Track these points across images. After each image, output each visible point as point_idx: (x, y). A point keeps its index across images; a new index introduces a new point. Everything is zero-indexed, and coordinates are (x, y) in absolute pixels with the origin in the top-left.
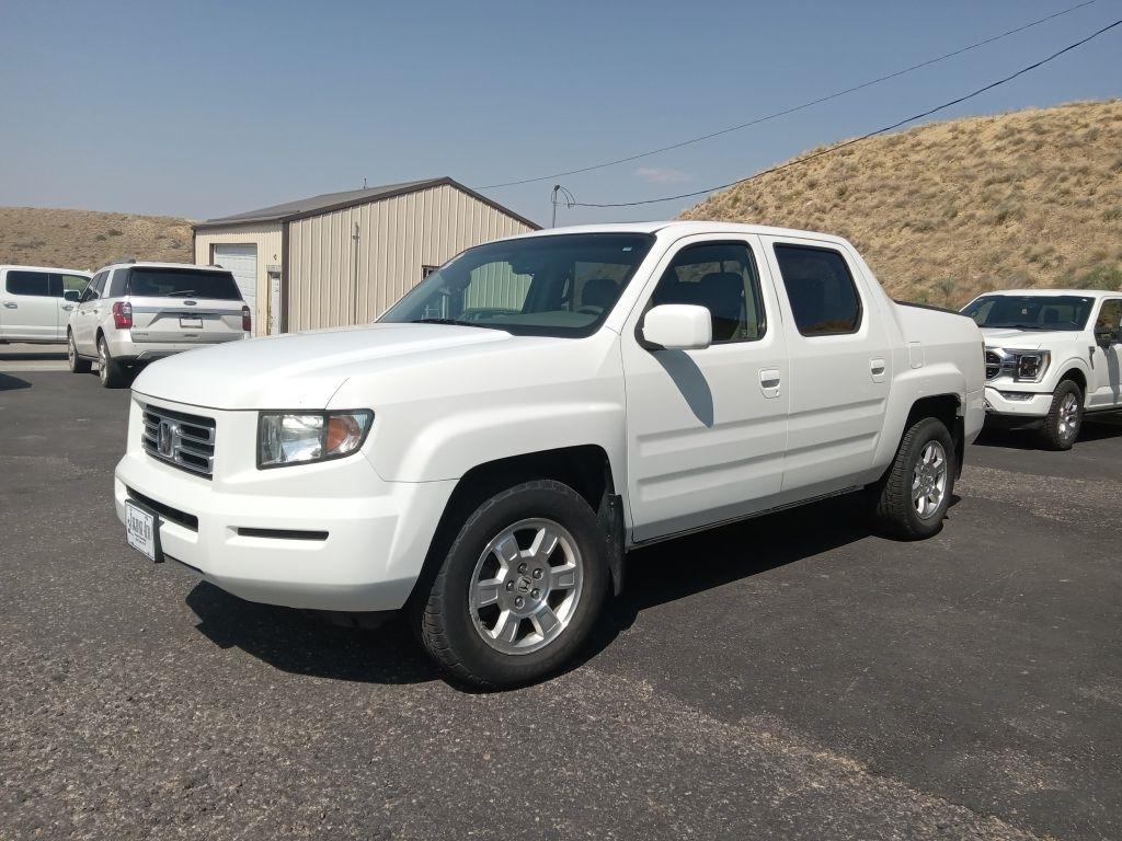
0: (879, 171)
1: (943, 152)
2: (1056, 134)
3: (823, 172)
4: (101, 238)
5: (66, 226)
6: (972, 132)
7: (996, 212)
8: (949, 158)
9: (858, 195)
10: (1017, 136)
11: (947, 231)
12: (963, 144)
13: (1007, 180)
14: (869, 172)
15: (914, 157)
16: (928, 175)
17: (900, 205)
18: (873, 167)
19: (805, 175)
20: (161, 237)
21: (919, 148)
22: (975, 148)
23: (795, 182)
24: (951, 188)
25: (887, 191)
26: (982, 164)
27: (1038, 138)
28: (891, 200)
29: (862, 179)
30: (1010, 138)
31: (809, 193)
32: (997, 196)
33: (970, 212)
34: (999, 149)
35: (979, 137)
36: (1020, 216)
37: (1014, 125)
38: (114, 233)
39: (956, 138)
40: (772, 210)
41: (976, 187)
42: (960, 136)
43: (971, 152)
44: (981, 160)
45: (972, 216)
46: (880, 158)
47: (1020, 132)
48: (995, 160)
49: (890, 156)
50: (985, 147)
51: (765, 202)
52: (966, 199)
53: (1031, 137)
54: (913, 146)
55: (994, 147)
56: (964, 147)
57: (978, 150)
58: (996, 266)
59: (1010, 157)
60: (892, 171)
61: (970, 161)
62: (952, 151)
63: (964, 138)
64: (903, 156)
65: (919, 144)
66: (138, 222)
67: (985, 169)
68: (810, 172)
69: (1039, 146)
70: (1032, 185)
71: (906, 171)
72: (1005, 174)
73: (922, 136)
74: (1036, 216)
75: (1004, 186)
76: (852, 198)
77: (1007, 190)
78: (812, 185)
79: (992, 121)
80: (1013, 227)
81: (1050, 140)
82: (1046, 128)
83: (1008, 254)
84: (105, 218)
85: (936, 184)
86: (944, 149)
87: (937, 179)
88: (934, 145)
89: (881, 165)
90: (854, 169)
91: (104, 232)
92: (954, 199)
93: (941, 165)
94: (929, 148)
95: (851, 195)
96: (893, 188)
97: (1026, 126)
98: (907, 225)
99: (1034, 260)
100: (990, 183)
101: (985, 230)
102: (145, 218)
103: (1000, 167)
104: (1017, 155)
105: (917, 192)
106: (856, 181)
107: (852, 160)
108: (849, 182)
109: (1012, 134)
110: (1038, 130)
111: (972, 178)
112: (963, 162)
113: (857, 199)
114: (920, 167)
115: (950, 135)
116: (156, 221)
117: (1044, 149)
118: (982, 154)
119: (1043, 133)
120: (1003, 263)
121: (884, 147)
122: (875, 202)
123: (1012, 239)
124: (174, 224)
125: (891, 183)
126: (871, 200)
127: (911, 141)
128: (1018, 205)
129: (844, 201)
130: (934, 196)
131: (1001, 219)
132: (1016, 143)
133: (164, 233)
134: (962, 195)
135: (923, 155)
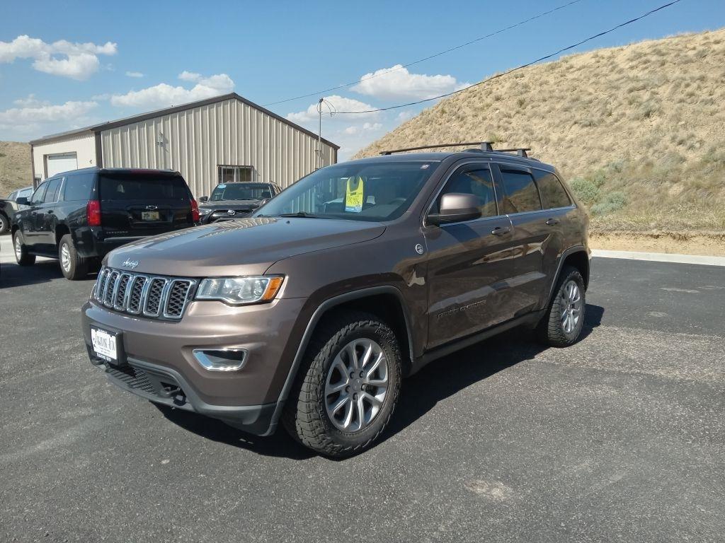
0: (545, 87)
1: (591, 72)
2: (673, 55)
3: (504, 90)
6: (610, 58)
7: (641, 111)
8: (596, 75)
9: (533, 104)
10: (644, 58)
11: (606, 126)
12: (605, 65)
13: (644, 88)
14: (538, 88)
15: (570, 76)
16: (583, 87)
17: (566, 110)
18: (541, 85)
19: (491, 93)
21: (572, 70)
22: (614, 68)
23: (484, 98)
24: (603, 96)
25: (554, 100)
26: (622, 78)
27: (660, 58)
28: (558, 106)
29: (533, 92)
30: (639, 60)
31: (497, 104)
32: (639, 100)
33: (620, 111)
34: (632, 68)
35: (615, 60)
36: (661, 113)
37: (639, 51)
39: (598, 62)
40: (470, 118)
41: (621, 94)
42: (601, 60)
43: (612, 71)
44: (621, 76)
45: (624, 115)
46: (544, 78)
47: (645, 55)
48: (632, 74)
49: (552, 76)
50: (622, 66)
51: (464, 113)
52: (615, 103)
53: (654, 58)
54: (568, 69)
55: (627, 67)
56: (605, 68)
58: (651, 150)
59: (641, 73)
60: (555, 87)
61: (614, 76)
63: (605, 61)
64: (562, 76)
65: (572, 67)
66: (17, 147)
67: (626, 81)
68: (494, 91)
69: (663, 64)
70: (664, 91)
71: (565, 85)
72: (641, 84)
73: (573, 62)
74: (673, 112)
75: (641, 92)
76: (529, 107)
77: (645, 96)
78: (498, 99)
79: (622, 50)
80: (655, 120)
81: (669, 59)
82: (664, 51)
83: (659, 140)
85: (590, 94)
86: (591, 69)
87: (591, 90)
88: (584, 67)
89: (546, 83)
90: (526, 86)
92: (606, 103)
93: (591, 82)
94: (579, 69)
95: (528, 104)
96: (558, 98)
97: (648, 51)
98: (575, 123)
99: (681, 143)
100: (631, 91)
101: (635, 124)
103: (636, 79)
104: (647, 71)
105: (577, 99)
106: (530, 95)
107: (525, 80)
108: (525, 95)
109: (640, 57)
110: (659, 53)
111: (617, 88)
112: (607, 78)
113: (533, 107)
114: (576, 83)
115: (593, 60)
117: (666, 65)
118: (620, 72)
119: (663, 55)
121: (546, 71)
122: (547, 108)
123: (658, 129)
125: (557, 94)
126: (544, 108)
127: (565, 66)
128: (657, 106)
129: (524, 109)
130: (591, 102)
131: (648, 115)
132: (645, 63)
134: (611, 100)
135: (575, 75)
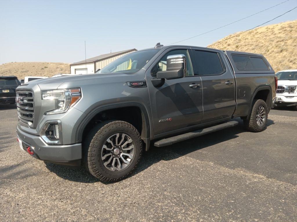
0: (247, 40)
1: (264, 34)
2: (295, 28)
3: (232, 41)
4: (43, 69)
5: (34, 66)
6: (272, 29)
7: (280, 50)
8: (266, 36)
9: (242, 47)
10: (285, 29)
11: (266, 55)
12: (270, 32)
13: (282, 41)
14: (244, 41)
15: (256, 36)
16: (260, 41)
17: (253, 49)
18: (245, 39)
19: (227, 43)
20: (58, 68)
21: (257, 34)
22: (273, 33)
23: (224, 44)
24: (267, 44)
25: (249, 45)
26: (275, 37)
27: (290, 29)
28: (251, 48)
29: (242, 43)
30: (283, 30)
31: (228, 47)
32: (280, 45)
33: (272, 50)
34: (280, 33)
35: (274, 30)
36: (287, 50)
37: (284, 26)
38: (46, 67)
39: (267, 30)
41: (274, 43)
42: (269, 30)
43: (272, 34)
44: (275, 36)
45: (273, 51)
46: (247, 37)
47: (285, 28)
48: (279, 35)
49: (250, 36)
50: (275, 32)
52: (271, 47)
53: (288, 29)
54: (256, 33)
55: (278, 32)
56: (270, 33)
57: (274, 33)
59: (283, 35)
60: (250, 40)
61: (272, 36)
62: (267, 34)
63: (270, 30)
64: (253, 36)
65: (257, 33)
66: (52, 64)
67: (276, 38)
68: (228, 42)
69: (291, 31)
70: (289, 42)
71: (254, 40)
72: (282, 39)
73: (258, 31)
74: (291, 50)
75: (282, 42)
76: (240, 48)
77: (282, 43)
78: (229, 45)
79: (278, 25)
80: (285, 53)
81: (294, 29)
82: (293, 26)
83: (284, 61)
84: (43, 64)
85: (263, 43)
86: (265, 34)
87: (263, 42)
88: (262, 33)
89: (247, 39)
90: (240, 40)
91: (43, 67)
92: (268, 47)
93: (264, 38)
94: (260, 33)
95: (240, 47)
96: (251, 45)
97: (287, 26)
99: (291, 62)
100: (278, 42)
101: (277, 55)
102: (53, 63)
103: (280, 38)
104: (285, 34)
105: (257, 45)
106: (241, 43)
107: (240, 38)
108: (239, 44)
109: (283, 28)
110: (291, 27)
111: (273, 41)
112: (270, 37)
113: (241, 48)
114: (258, 39)
115: (266, 30)
116: (56, 64)
117: (292, 32)
118: (275, 34)
119: (292, 28)
120: (282, 63)
121: (248, 34)
122: (246, 49)
123: (284, 57)
124: (61, 64)
125: (250, 43)
127: (255, 32)
128: (286, 47)
129: (238, 49)
130: (262, 46)
131: (281, 51)
132: (285, 31)
133: (58, 67)
134: (270, 46)
135: (259, 36)
